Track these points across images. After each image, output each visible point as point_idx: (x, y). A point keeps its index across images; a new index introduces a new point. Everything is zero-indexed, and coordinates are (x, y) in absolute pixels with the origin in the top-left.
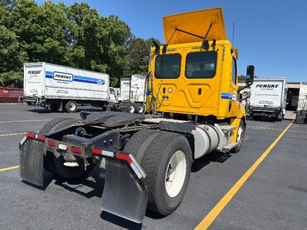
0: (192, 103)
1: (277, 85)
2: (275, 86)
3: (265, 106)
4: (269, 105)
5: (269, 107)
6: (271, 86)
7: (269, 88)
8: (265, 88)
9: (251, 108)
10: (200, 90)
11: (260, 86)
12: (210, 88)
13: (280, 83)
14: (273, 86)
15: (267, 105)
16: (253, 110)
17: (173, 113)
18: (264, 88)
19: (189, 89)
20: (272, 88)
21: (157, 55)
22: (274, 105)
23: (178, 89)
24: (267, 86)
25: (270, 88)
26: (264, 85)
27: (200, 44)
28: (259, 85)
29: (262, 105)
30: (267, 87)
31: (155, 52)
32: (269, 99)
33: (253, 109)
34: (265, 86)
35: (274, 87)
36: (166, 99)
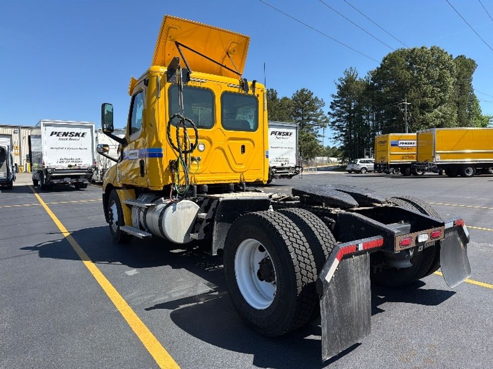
0: (234, 166)
1: (83, 134)
2: (81, 135)
3: (70, 166)
4: (76, 165)
5: (76, 167)
6: (75, 134)
7: (72, 138)
8: (66, 137)
9: (49, 170)
10: (243, 147)
11: (58, 134)
12: (254, 145)
13: (88, 131)
14: (78, 134)
15: (73, 164)
16: (53, 175)
17: (207, 184)
18: (64, 137)
19: (229, 147)
20: (77, 137)
21: (170, 83)
22: (83, 164)
23: (214, 146)
24: (69, 134)
25: (74, 138)
26: (63, 132)
27: (236, 82)
28: (56, 133)
29: (65, 166)
30: (69, 136)
31: (167, 76)
32: (75, 155)
33: (52, 173)
34: (65, 134)
35: (79, 136)
36: (195, 162)
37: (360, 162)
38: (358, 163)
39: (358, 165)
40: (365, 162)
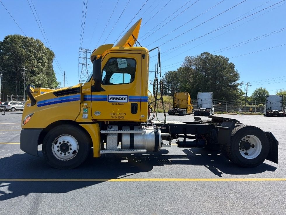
37: (11, 104)
38: (9, 104)
39: (9, 106)
40: (13, 104)
